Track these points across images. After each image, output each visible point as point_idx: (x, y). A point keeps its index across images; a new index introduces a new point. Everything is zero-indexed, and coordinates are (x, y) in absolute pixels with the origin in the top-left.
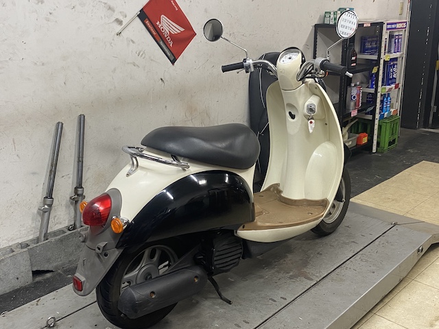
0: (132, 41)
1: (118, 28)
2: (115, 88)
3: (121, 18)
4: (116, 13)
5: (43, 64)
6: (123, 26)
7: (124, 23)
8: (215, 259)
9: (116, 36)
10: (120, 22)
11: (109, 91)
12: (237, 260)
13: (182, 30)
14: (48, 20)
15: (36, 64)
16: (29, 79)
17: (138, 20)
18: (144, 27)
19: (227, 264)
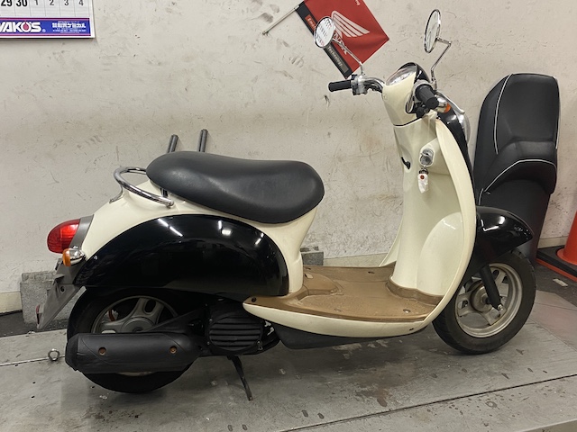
0: (285, 43)
1: (266, 26)
2: (255, 101)
3: (271, 13)
4: (263, 6)
5: (159, 64)
6: (272, 23)
7: (275, 20)
8: (211, 332)
9: (261, 35)
10: (269, 18)
11: (246, 104)
12: (252, 343)
13: (366, 32)
14: (169, 11)
15: (150, 63)
16: (141, 80)
17: (296, 16)
18: (305, 27)
19: (232, 344)
